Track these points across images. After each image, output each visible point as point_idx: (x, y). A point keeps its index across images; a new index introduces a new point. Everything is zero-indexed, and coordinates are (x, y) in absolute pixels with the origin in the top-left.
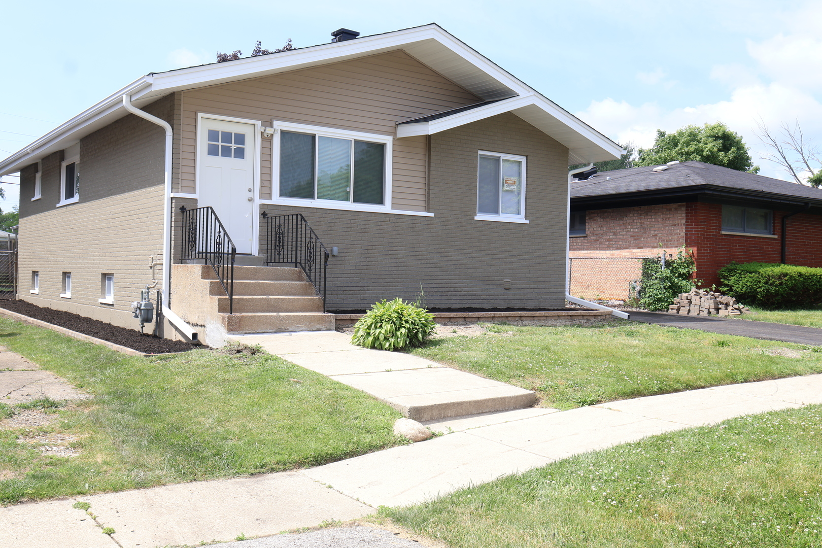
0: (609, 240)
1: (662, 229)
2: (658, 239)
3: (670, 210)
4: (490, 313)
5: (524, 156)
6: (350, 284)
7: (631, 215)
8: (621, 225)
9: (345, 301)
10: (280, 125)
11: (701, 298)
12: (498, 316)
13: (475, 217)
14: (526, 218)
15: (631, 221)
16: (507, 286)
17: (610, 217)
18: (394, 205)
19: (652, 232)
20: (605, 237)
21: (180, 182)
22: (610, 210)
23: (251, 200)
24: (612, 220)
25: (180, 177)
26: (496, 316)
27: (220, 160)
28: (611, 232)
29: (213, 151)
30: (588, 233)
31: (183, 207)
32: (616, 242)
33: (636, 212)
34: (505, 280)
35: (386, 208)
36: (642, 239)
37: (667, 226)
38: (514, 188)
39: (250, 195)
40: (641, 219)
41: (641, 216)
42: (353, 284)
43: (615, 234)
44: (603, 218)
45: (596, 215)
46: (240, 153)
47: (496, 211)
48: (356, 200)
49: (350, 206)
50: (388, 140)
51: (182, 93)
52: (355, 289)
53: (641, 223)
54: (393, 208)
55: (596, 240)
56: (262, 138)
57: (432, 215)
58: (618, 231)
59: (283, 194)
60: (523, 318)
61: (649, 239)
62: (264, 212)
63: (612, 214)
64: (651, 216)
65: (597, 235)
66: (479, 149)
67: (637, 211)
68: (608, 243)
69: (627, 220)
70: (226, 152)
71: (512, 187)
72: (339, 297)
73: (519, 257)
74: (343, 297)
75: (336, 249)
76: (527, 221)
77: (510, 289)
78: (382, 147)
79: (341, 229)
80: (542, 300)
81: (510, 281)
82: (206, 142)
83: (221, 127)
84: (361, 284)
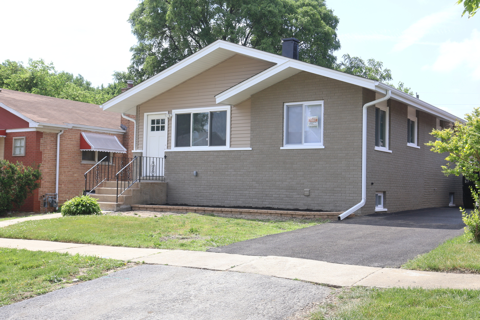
6: (205, 191)
9: (202, 201)
10: (174, 112)
13: (282, 148)
16: (307, 193)
18: (231, 146)
21: (138, 146)
25: (138, 143)
27: (156, 132)
29: (153, 129)
34: (305, 190)
35: (227, 148)
46: (163, 129)
47: (300, 142)
48: (211, 145)
49: (208, 148)
50: (228, 109)
51: (139, 106)
52: (207, 194)
56: (168, 119)
57: (251, 149)
59: (175, 146)
66: (284, 102)
70: (158, 129)
71: (314, 124)
72: (199, 198)
73: (317, 173)
74: (201, 198)
75: (195, 172)
76: (324, 147)
77: (309, 196)
78: (225, 112)
79: (200, 161)
80: (338, 204)
81: (309, 190)
82: (150, 125)
83: (156, 118)
84: (210, 191)
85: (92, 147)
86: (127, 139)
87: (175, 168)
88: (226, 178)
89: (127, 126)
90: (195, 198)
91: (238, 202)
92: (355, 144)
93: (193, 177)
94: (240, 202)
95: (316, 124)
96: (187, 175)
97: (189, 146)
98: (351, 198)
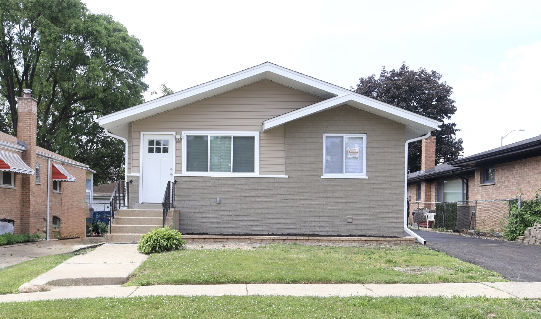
0: (506, 187)
1: (533, 177)
2: (530, 184)
3: (537, 161)
4: (292, 237)
5: (364, 133)
6: (229, 219)
7: (517, 167)
8: (511, 175)
9: (226, 229)
10: (185, 134)
11: (537, 230)
12: (299, 239)
13: (321, 176)
14: (367, 175)
15: (517, 171)
16: (350, 220)
17: (506, 169)
18: (260, 172)
19: (527, 180)
20: (504, 185)
21: (131, 168)
22: (506, 164)
23: (171, 175)
24: (507, 171)
25: (131, 165)
26: (297, 239)
27: (155, 154)
28: (507, 180)
29: (151, 150)
30: (495, 181)
31: (131, 180)
32: (509, 188)
33: (519, 165)
34: (347, 217)
35: (256, 174)
36: (522, 185)
37: (535, 174)
38: (357, 155)
39: (171, 172)
40: (521, 169)
41: (521, 167)
42: (231, 219)
43: (509, 181)
44: (503, 170)
45: (499, 168)
46: (166, 150)
47: (341, 172)
48: (234, 171)
49: (231, 174)
50: (256, 135)
51: (132, 123)
52: (232, 222)
53: (522, 173)
54: (260, 174)
55: (499, 187)
56: (176, 141)
57: (287, 177)
58: (510, 179)
59: (188, 170)
60: (320, 241)
61: (526, 185)
62: (176, 181)
63: (507, 166)
64: (527, 167)
65: (500, 183)
66: (324, 133)
67: (520, 163)
68: (505, 188)
69: (515, 171)
70: (158, 150)
71: (355, 155)
72: (222, 226)
73: (359, 201)
74: (225, 226)
75: (218, 199)
76: (368, 177)
77: (352, 222)
78: (253, 138)
79: (223, 188)
80: (381, 230)
81: (352, 217)
82: (147, 146)
83: (155, 138)
84: (237, 219)
85: (11, 167)
86: (28, 158)
87: (190, 194)
88: (256, 205)
89: (28, 142)
90: (218, 226)
91: (271, 229)
92: (398, 175)
93: (215, 204)
94: (275, 230)
95: (356, 155)
96: (206, 202)
97: (207, 171)
98: (394, 224)
